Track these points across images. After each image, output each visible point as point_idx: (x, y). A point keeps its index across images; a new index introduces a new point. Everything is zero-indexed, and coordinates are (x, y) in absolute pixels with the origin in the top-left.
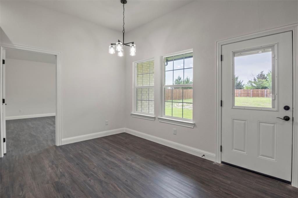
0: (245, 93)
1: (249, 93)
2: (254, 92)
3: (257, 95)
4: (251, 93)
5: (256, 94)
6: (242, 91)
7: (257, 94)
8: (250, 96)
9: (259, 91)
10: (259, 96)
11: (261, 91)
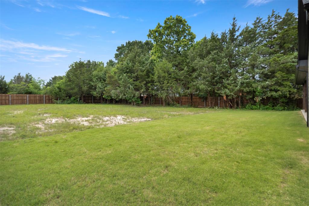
0: (19, 100)
1: (24, 100)
2: (31, 98)
3: (35, 102)
4: (28, 99)
5: (33, 101)
6: (15, 97)
7: (35, 100)
8: (25, 103)
9: (37, 97)
10: (38, 103)
11: (39, 97)
